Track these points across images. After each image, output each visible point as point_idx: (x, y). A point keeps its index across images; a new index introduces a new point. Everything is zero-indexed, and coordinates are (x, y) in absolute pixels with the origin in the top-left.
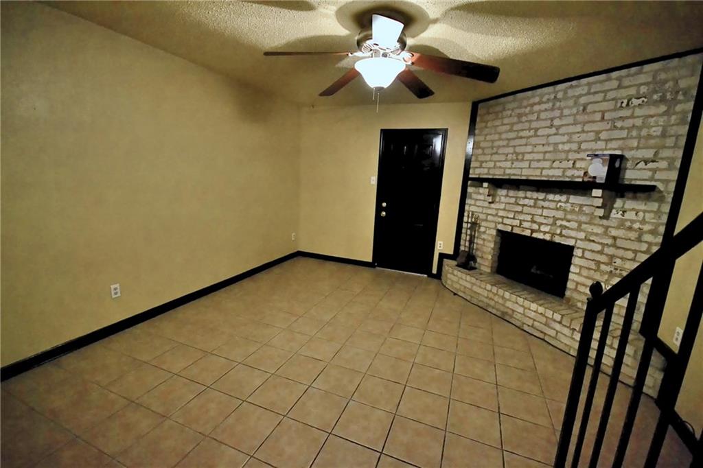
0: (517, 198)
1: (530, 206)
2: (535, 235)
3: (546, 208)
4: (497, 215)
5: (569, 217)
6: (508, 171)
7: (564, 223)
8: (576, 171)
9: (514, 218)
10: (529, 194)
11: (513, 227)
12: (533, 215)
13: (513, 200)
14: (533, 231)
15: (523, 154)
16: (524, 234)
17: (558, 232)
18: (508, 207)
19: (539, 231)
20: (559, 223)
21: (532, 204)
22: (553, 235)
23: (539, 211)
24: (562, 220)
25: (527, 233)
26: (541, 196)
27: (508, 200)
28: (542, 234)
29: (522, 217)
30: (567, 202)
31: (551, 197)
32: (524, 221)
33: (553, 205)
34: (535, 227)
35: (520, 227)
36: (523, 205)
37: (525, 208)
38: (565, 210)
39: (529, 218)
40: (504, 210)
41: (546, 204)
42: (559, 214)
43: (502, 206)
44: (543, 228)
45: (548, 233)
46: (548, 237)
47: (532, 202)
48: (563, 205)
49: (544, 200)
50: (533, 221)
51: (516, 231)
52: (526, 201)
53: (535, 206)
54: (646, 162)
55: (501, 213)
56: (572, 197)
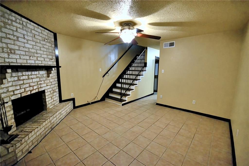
0: (18, 77)
1: (27, 79)
2: (32, 92)
3: (33, 78)
4: (8, 91)
5: (41, 79)
6: (7, 60)
7: (40, 82)
8: (38, 61)
9: (20, 89)
10: (24, 73)
11: (21, 94)
12: (29, 83)
13: (16, 79)
14: (31, 91)
15: (14, 50)
16: (27, 94)
17: (40, 87)
18: (14, 84)
19: (33, 90)
20: (39, 83)
21: (27, 78)
22: (38, 89)
23: (31, 81)
24: (39, 81)
25: (29, 93)
26: (29, 73)
27: (12, 79)
28: (35, 90)
29: (24, 86)
30: (39, 74)
31: (33, 73)
32: (26, 88)
33: (35, 76)
34: (31, 88)
35: (25, 92)
36: (23, 80)
37: (24, 81)
38: (39, 77)
39: (28, 85)
40: (12, 86)
41: (32, 77)
42: (38, 80)
43: (10, 84)
44: (35, 88)
45: (37, 89)
46: (37, 91)
47: (27, 77)
48: (38, 75)
49: (31, 75)
50: (30, 86)
51: (24, 95)
52: (24, 77)
53: (29, 79)
54: (51, 59)
55: (11, 89)
56: (40, 72)
